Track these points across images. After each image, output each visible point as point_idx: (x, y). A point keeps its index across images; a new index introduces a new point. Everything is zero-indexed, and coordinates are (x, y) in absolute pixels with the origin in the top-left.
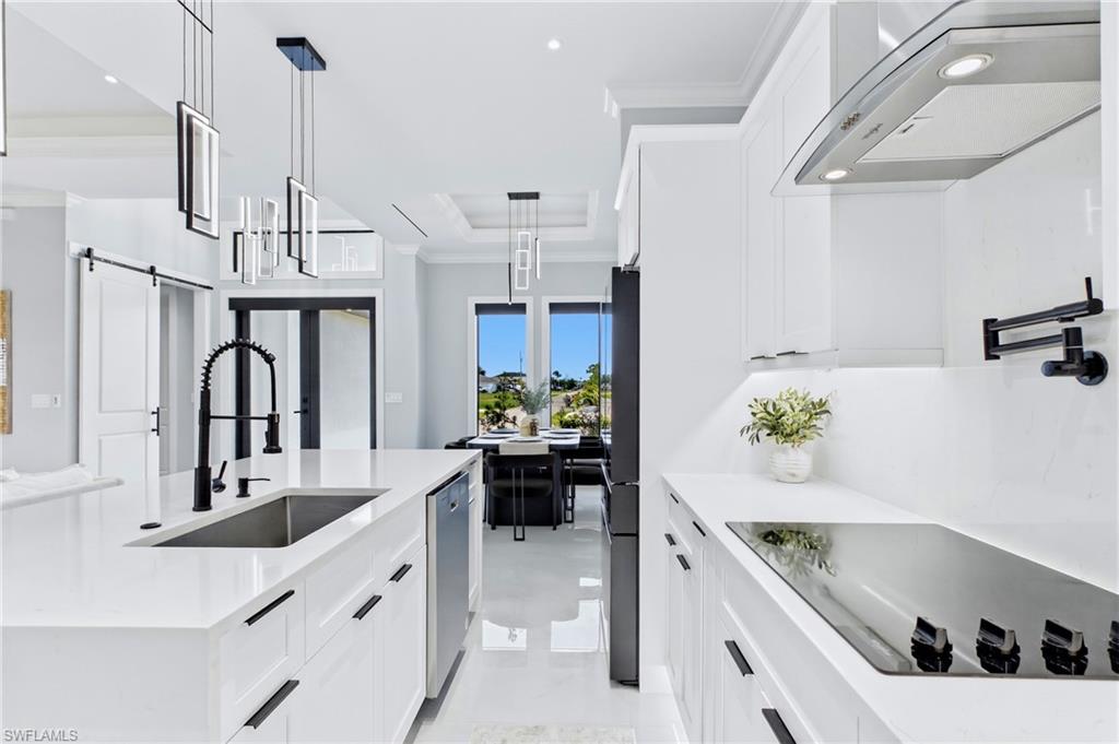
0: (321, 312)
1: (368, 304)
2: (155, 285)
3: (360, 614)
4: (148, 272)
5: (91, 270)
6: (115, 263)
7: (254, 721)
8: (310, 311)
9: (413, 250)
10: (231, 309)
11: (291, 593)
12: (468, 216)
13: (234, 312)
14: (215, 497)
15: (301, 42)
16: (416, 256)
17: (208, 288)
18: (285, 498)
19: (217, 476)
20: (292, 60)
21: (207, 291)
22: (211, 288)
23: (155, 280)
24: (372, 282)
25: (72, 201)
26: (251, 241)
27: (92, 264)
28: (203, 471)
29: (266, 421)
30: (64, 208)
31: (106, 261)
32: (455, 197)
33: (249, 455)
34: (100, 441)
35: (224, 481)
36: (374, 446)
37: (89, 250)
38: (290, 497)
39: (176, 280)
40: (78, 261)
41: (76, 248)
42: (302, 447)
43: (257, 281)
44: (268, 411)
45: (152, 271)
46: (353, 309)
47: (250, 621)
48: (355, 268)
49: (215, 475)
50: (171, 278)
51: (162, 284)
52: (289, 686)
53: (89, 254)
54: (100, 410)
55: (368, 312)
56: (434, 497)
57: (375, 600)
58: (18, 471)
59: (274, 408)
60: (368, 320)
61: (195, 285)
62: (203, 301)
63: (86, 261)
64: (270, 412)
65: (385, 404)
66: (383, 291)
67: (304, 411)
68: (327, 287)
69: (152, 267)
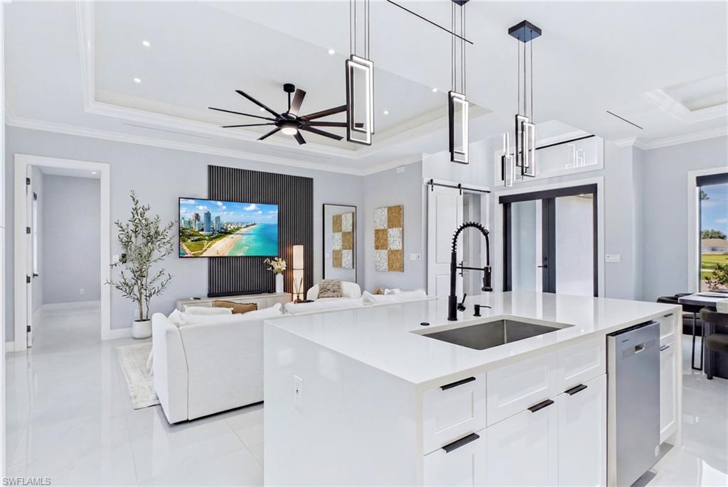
0: (557, 199)
1: (593, 189)
2: (461, 194)
3: (534, 409)
4: (457, 188)
5: (433, 190)
6: (442, 185)
7: (448, 448)
8: (549, 198)
9: (631, 142)
10: (500, 203)
11: (473, 379)
12: (686, 102)
13: (502, 205)
14: (459, 313)
15: (524, 24)
16: (633, 146)
17: (488, 192)
18: (503, 320)
19: (461, 302)
20: (518, 38)
21: (487, 194)
22: (490, 192)
23: (460, 191)
24: (594, 172)
25: (425, 157)
26: (510, 159)
27: (433, 187)
28: (453, 298)
29: (483, 272)
30: (421, 161)
31: (439, 185)
32: (668, 90)
33: (511, 290)
34: (436, 278)
35: (465, 305)
36: (596, 295)
37: (432, 180)
38: (506, 320)
39: (472, 190)
40: (427, 187)
41: (426, 180)
42: (544, 291)
43: (513, 184)
44: (484, 265)
45: (459, 187)
46: (584, 194)
47: (444, 388)
48: (583, 164)
49: (459, 301)
50: (469, 189)
51: (464, 193)
52: (473, 437)
53: (431, 182)
54: (436, 262)
55: (592, 195)
56: (614, 337)
57: (547, 403)
58: (401, 290)
59: (488, 264)
60: (592, 200)
61: (481, 191)
62: (486, 199)
63: (430, 186)
64: (486, 265)
65: (605, 263)
66: (602, 178)
67: (545, 266)
68: (560, 181)
69: (460, 185)
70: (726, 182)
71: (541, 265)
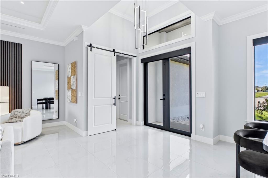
1: (189, 50)
2: (114, 56)
4: (112, 51)
5: (91, 51)
6: (100, 49)
8: (166, 59)
9: (211, 16)
10: (141, 62)
13: (142, 64)
17: (135, 56)
22: (136, 57)
23: (114, 54)
24: (190, 40)
27: (91, 49)
30: (83, 31)
31: (97, 48)
34: (94, 107)
37: (91, 45)
39: (123, 54)
40: (87, 48)
41: (86, 44)
45: (114, 51)
50: (121, 53)
51: (117, 56)
53: (90, 45)
54: (95, 97)
55: (188, 55)
62: (134, 60)
63: (89, 48)
65: (196, 97)
66: (194, 42)
67: (164, 99)
68: (171, 47)
69: (114, 50)
70: (267, 43)
71: (162, 99)
